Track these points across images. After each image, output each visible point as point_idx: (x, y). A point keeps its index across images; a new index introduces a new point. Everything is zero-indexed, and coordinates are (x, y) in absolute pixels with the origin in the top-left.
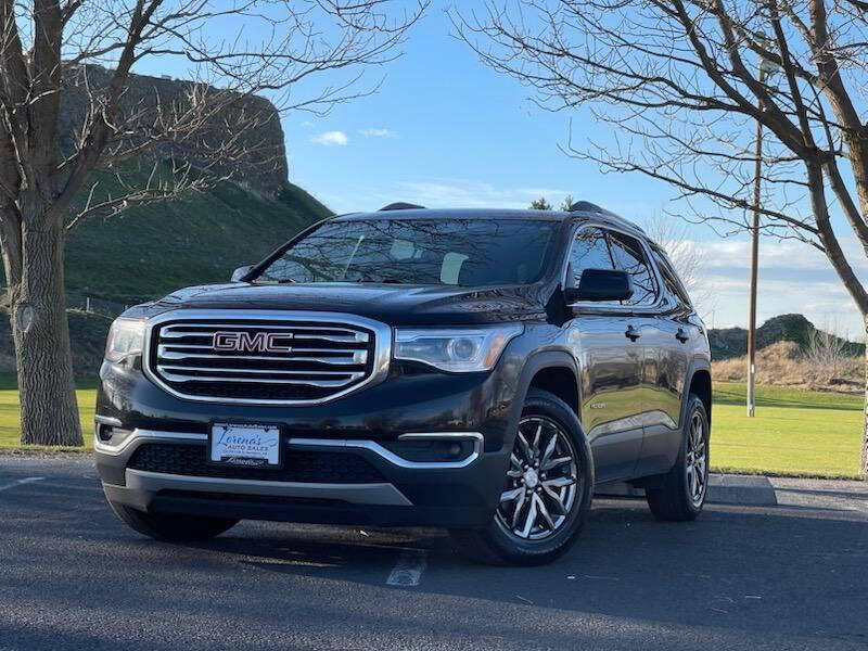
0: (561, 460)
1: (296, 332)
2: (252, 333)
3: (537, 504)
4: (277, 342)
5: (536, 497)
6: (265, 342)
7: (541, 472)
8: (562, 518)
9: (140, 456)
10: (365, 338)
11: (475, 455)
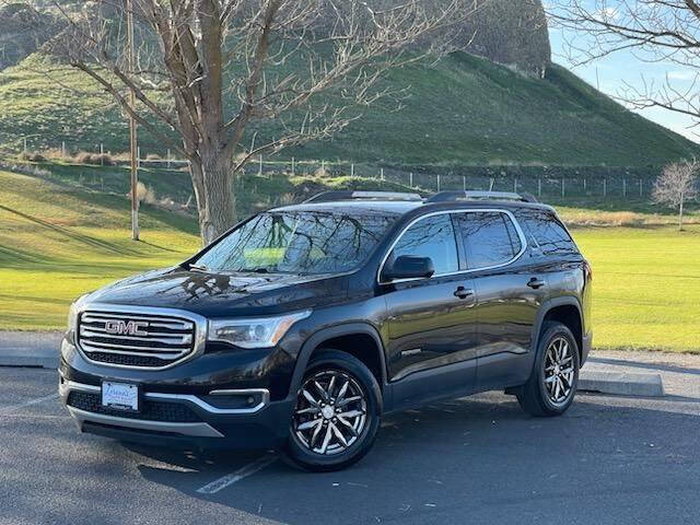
0: (353, 399)
1: (150, 322)
2: (127, 321)
3: (332, 430)
4: (140, 328)
5: (331, 425)
6: (133, 327)
7: (336, 408)
8: (354, 438)
9: (73, 398)
10: (190, 326)
11: (262, 405)
